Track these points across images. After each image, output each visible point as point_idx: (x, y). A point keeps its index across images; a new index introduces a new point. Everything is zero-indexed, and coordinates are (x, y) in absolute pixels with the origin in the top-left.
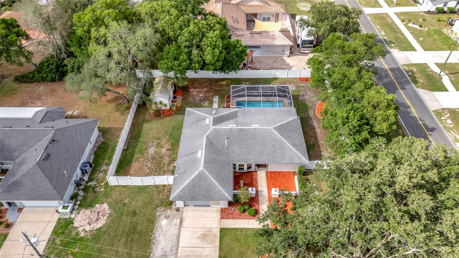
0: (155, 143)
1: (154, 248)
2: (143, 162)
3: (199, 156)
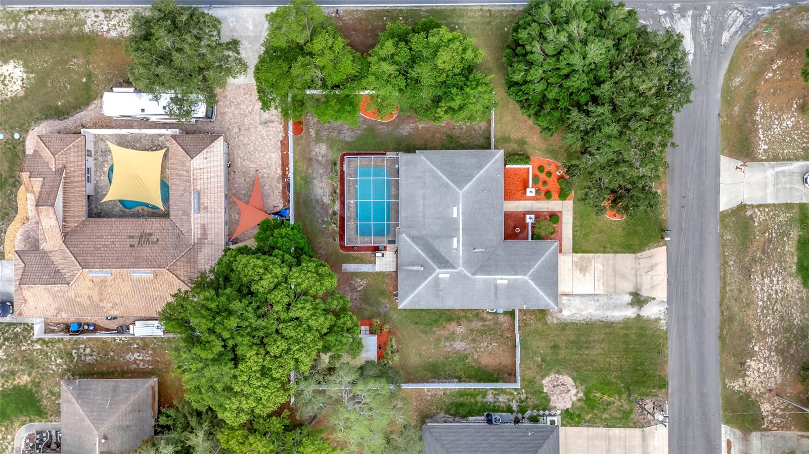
0: (447, 344)
1: (595, 318)
2: (479, 353)
3: (506, 282)
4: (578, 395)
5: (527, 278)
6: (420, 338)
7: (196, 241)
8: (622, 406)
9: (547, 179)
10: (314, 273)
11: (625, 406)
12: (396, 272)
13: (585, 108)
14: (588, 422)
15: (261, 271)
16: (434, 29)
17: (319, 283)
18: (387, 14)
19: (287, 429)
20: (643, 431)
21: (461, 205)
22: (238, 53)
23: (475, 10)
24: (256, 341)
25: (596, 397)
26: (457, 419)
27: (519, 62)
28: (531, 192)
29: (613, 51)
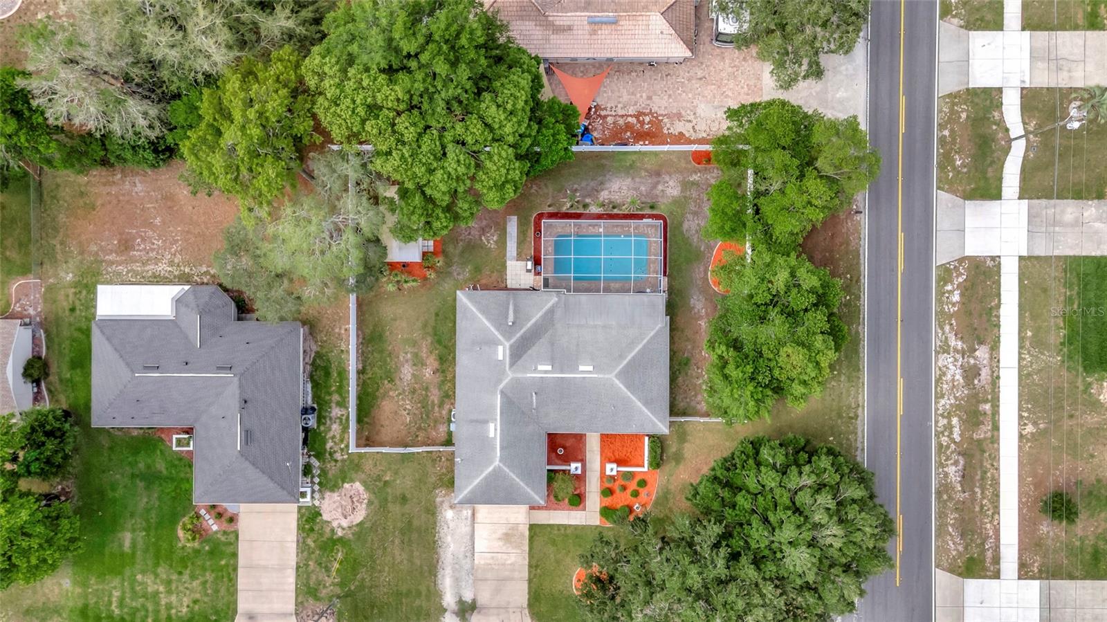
0: (409, 355)
1: (442, 553)
2: (396, 398)
3: (492, 435)
4: (339, 530)
5: (497, 463)
6: (418, 320)
7: (551, 19)
8: (325, 587)
9: (629, 492)
10: (506, 178)
11: (324, 591)
12: (506, 288)
13: (724, 543)
14: (304, 542)
15: (509, 107)
16: (833, 343)
17: (491, 183)
18: (855, 279)
19: (297, 140)
20: (292, 614)
21: (596, 376)
22: (805, 78)
23: (857, 398)
24: (416, 100)
25: (337, 553)
26: (308, 367)
27: (787, 455)
28: (612, 470)
29: (799, 582)
